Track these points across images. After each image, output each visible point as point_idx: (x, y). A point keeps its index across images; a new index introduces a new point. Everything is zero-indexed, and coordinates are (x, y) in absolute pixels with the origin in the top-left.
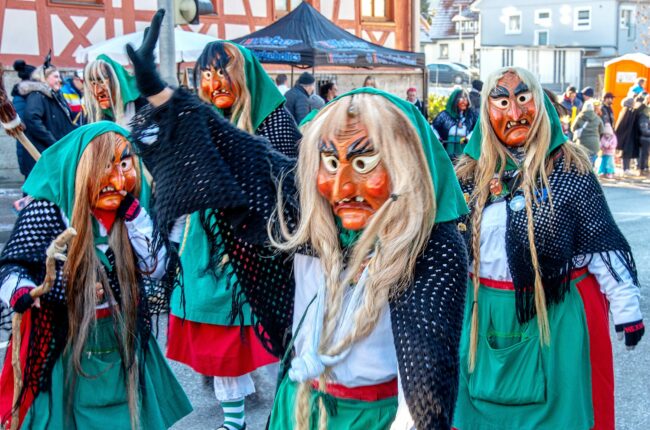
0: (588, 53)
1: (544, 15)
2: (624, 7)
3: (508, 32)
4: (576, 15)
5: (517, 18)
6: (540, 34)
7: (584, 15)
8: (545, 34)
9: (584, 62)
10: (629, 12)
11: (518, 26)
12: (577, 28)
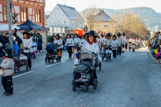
0: (66, 28)
1: (58, 22)
2: (71, 21)
3: (53, 24)
4: (64, 22)
5: (54, 22)
6: (58, 25)
7: (65, 22)
8: (59, 25)
9: (65, 29)
10: (72, 21)
11: (54, 23)
12: (64, 24)
